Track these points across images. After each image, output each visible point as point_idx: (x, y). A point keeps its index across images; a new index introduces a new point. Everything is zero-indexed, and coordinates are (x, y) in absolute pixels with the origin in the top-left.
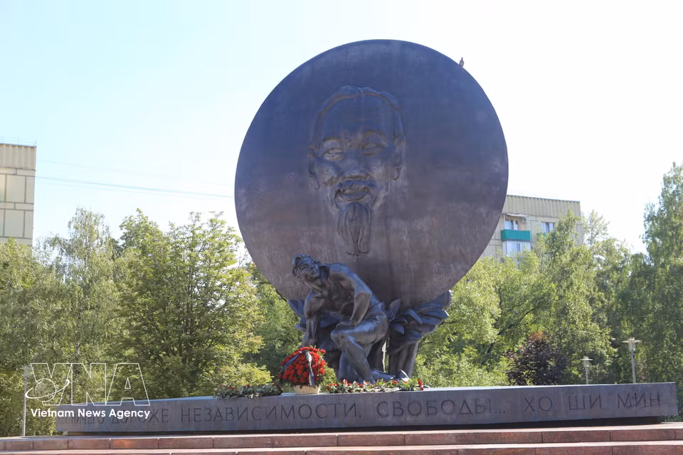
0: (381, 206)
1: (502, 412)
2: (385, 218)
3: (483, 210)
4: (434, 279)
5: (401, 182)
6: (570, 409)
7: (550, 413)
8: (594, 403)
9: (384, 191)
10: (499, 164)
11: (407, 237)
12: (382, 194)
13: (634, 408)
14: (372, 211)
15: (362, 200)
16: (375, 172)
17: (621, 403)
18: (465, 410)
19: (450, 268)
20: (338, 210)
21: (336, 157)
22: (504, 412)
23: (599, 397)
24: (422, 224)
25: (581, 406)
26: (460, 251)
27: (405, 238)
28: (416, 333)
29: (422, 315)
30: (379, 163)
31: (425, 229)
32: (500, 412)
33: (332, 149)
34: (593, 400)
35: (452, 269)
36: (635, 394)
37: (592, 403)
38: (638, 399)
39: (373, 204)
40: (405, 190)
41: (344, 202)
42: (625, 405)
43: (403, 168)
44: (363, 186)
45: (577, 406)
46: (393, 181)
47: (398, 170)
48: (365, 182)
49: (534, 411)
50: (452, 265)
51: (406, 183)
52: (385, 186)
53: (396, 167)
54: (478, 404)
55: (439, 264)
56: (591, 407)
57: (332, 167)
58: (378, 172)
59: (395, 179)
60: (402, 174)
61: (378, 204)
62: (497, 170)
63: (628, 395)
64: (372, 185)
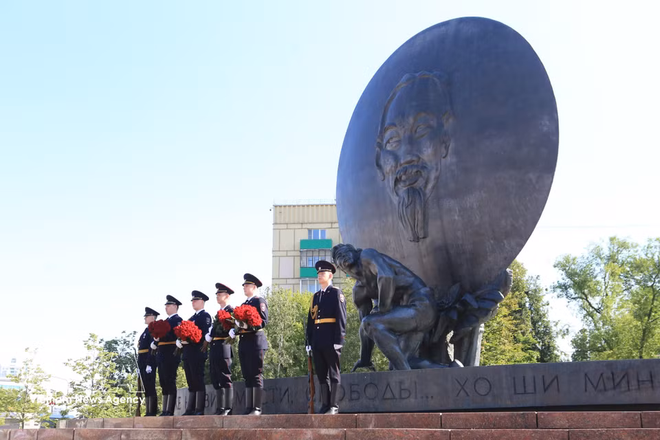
0: (433, 187)
1: (430, 396)
2: (438, 199)
3: (532, 176)
4: (490, 259)
5: (450, 159)
6: (515, 393)
7: (489, 399)
8: (549, 386)
9: (434, 171)
10: (547, 123)
11: (458, 216)
12: (433, 176)
13: (610, 393)
14: (425, 195)
15: (416, 184)
16: (426, 153)
17: (589, 385)
18: (389, 395)
19: (504, 245)
20: (397, 198)
21: (394, 145)
22: (432, 397)
23: (557, 377)
24: (472, 200)
25: (530, 389)
26: (513, 225)
27: (456, 218)
28: (474, 318)
29: (478, 298)
30: (428, 143)
31: (475, 206)
32: (427, 397)
33: (391, 138)
34: (548, 382)
35: (506, 246)
36: (613, 374)
37: (546, 386)
38: (617, 380)
39: (425, 187)
40: (453, 168)
41: (402, 188)
42: (596, 388)
43: (452, 145)
44: (415, 170)
45: (525, 391)
46: (443, 160)
47: (447, 148)
48: (417, 166)
49: (468, 395)
50: (505, 242)
51: (454, 160)
52: (435, 166)
53: (444, 145)
54: (403, 387)
55: (492, 242)
56: (545, 390)
57: (391, 157)
58: (427, 153)
59: (444, 158)
60: (450, 151)
61: (430, 186)
62: (545, 129)
63: (602, 375)
64: (424, 167)
